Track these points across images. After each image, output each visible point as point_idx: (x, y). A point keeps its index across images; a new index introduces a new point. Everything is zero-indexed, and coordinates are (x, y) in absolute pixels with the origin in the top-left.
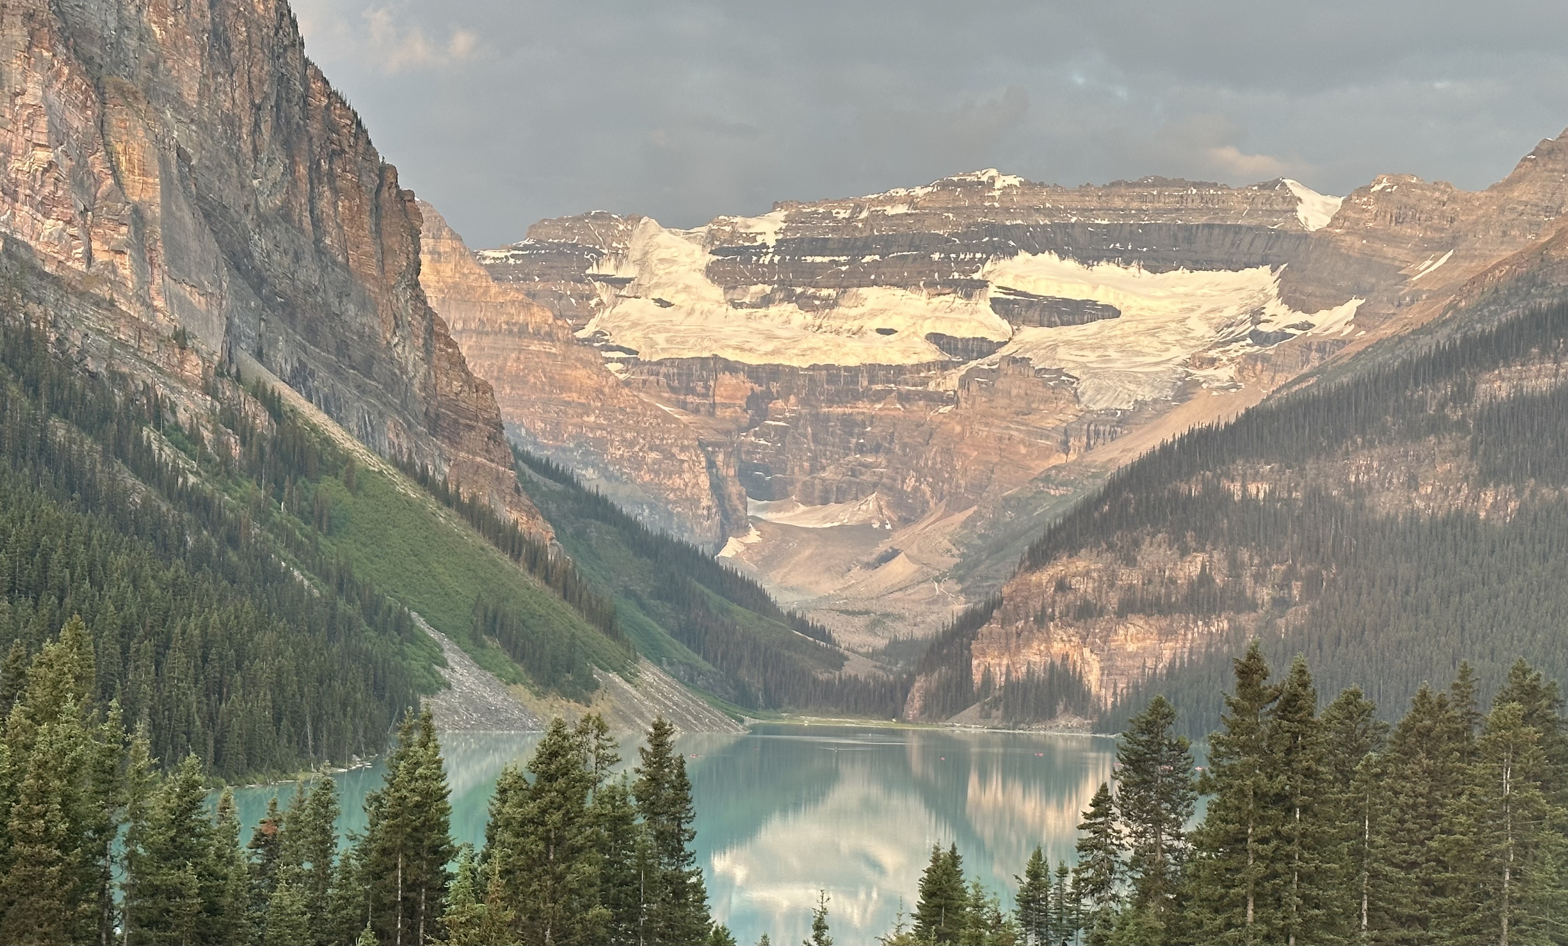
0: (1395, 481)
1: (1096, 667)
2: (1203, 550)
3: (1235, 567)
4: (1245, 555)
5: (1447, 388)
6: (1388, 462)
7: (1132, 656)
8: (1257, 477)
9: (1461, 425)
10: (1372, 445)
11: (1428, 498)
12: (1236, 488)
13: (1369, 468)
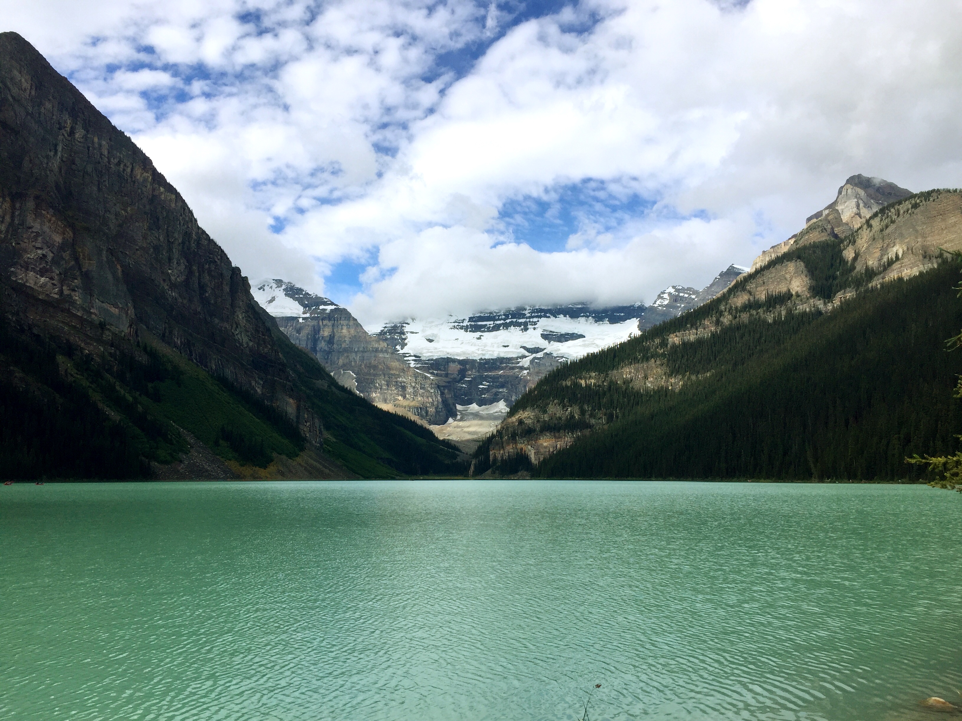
0: (640, 376)
1: (533, 452)
2: (571, 406)
3: (583, 412)
4: (586, 407)
5: (657, 341)
6: (637, 370)
7: (546, 447)
8: (590, 377)
9: (663, 355)
10: (631, 364)
11: (651, 382)
12: (583, 382)
13: (630, 373)
